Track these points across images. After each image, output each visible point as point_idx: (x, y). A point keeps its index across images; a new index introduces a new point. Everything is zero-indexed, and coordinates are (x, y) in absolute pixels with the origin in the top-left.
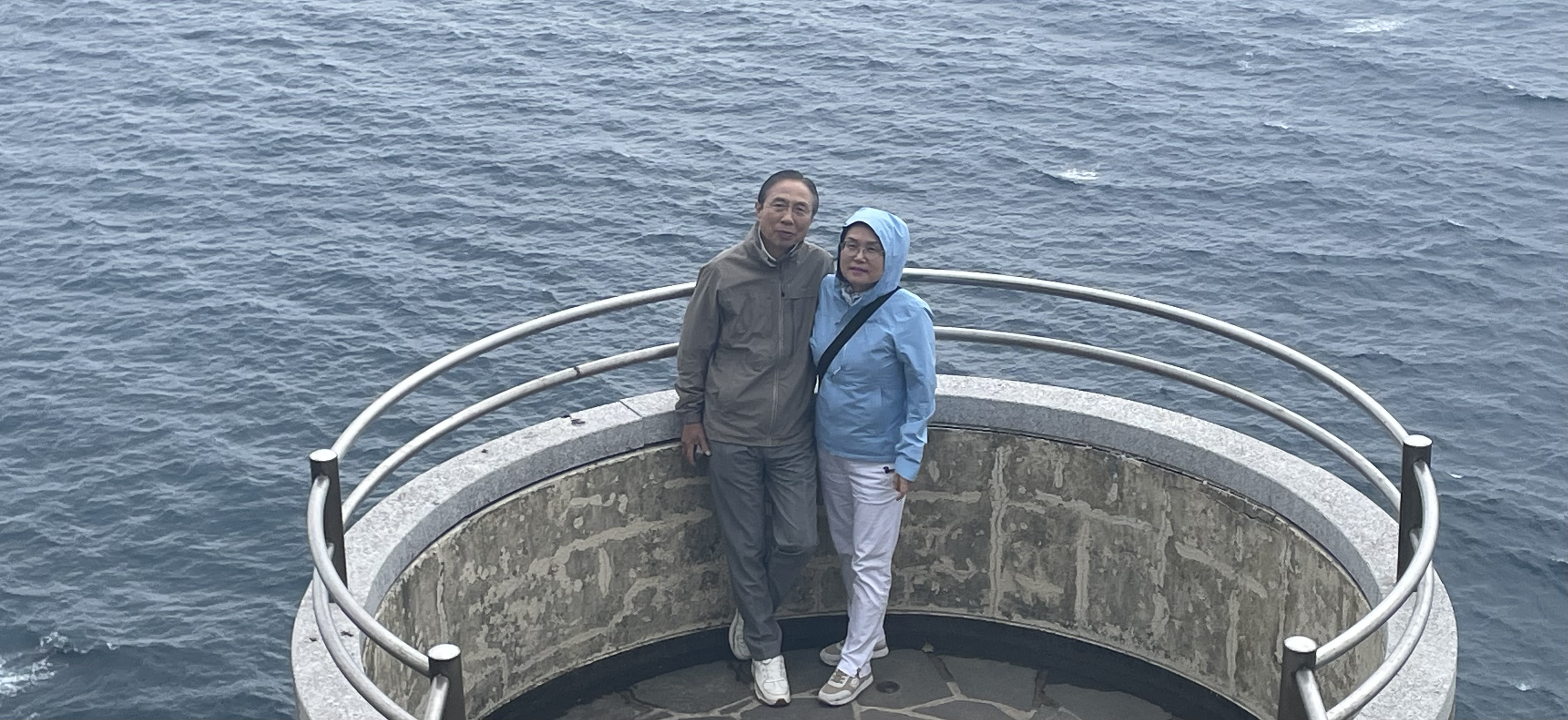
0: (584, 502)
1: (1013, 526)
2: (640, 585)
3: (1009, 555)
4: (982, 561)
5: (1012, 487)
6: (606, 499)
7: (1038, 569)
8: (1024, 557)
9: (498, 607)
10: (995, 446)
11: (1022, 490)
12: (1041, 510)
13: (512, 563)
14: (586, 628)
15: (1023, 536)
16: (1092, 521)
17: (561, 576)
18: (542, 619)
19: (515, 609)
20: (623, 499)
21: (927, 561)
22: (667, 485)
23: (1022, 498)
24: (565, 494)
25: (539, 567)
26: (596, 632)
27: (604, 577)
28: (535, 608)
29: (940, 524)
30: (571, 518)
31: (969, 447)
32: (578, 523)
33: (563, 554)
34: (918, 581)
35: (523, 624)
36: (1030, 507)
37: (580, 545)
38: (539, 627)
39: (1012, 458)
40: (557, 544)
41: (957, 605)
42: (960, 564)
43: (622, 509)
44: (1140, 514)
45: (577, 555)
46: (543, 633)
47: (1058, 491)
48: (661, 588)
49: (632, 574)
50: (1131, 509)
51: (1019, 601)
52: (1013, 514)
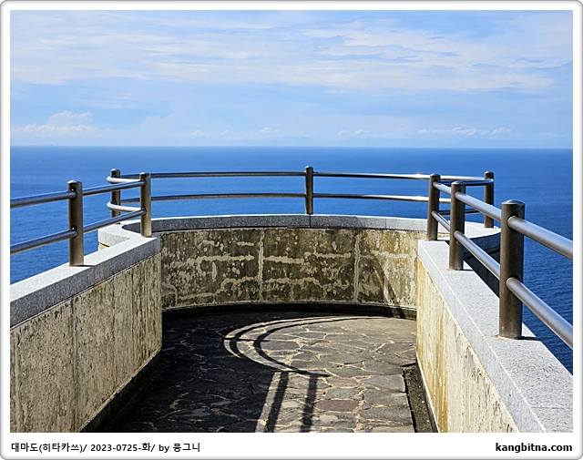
0: (208, 242)
1: (362, 266)
2: (228, 280)
3: (361, 277)
4: (351, 281)
5: (362, 250)
6: (216, 244)
7: (371, 281)
8: (366, 277)
9: (175, 270)
10: (355, 235)
11: (365, 251)
12: (372, 258)
13: (181, 256)
14: (207, 292)
15: (366, 268)
16: (390, 259)
17: (198, 268)
18: (191, 282)
19: (182, 274)
20: (222, 245)
21: (332, 282)
22: (238, 244)
23: (366, 254)
24: (201, 237)
25: (190, 261)
26: (210, 294)
27: (214, 273)
28: (189, 277)
29: (337, 267)
30: (203, 247)
31: (347, 236)
32: (206, 250)
33: (200, 260)
34: (328, 290)
35: (184, 282)
36: (368, 257)
37: (206, 259)
38: (190, 285)
39: (362, 238)
40: (198, 255)
41: (343, 299)
42: (344, 283)
43: (221, 249)
44: (406, 252)
45: (204, 261)
46: (190, 288)
47: (378, 249)
48: (235, 284)
49: (224, 275)
50: (403, 251)
51: (365, 295)
52: (363, 260)
